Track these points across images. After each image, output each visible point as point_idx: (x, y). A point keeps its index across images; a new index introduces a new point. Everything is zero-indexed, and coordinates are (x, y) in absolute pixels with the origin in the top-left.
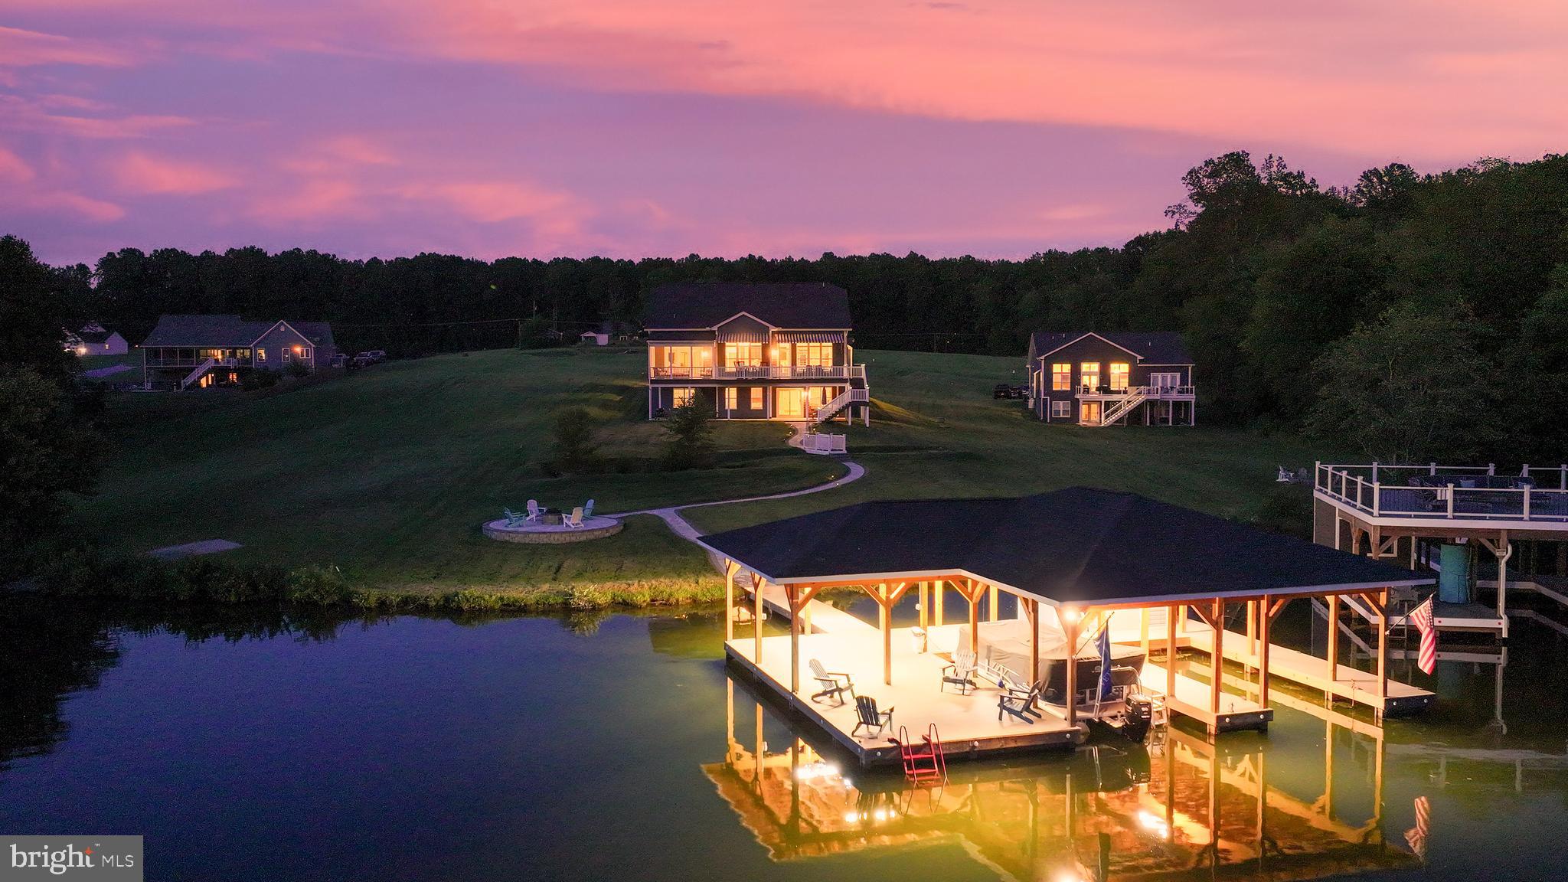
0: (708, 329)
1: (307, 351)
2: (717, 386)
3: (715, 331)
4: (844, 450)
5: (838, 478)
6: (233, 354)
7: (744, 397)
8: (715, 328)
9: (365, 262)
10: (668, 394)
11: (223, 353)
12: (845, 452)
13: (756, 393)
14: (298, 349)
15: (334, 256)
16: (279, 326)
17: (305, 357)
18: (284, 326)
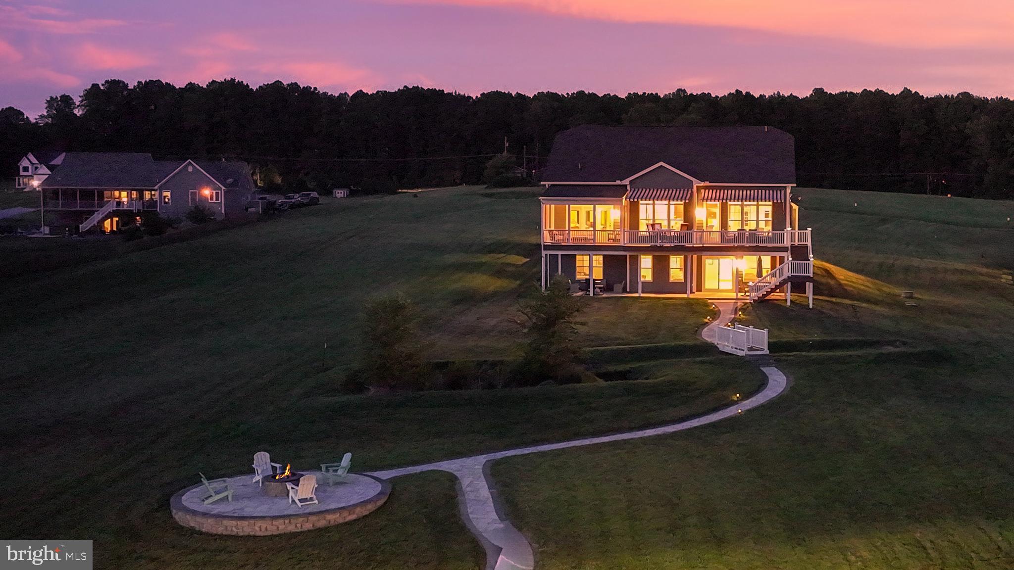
0: (618, 182)
1: (217, 194)
2: (628, 254)
3: (627, 185)
4: (766, 347)
5: (746, 396)
6: (141, 196)
7: (661, 267)
8: (626, 182)
9: (351, 95)
10: (570, 262)
11: (129, 196)
12: (766, 351)
13: (676, 262)
14: (207, 192)
15: (315, 89)
16: (186, 167)
17: (214, 201)
18: (192, 166)
